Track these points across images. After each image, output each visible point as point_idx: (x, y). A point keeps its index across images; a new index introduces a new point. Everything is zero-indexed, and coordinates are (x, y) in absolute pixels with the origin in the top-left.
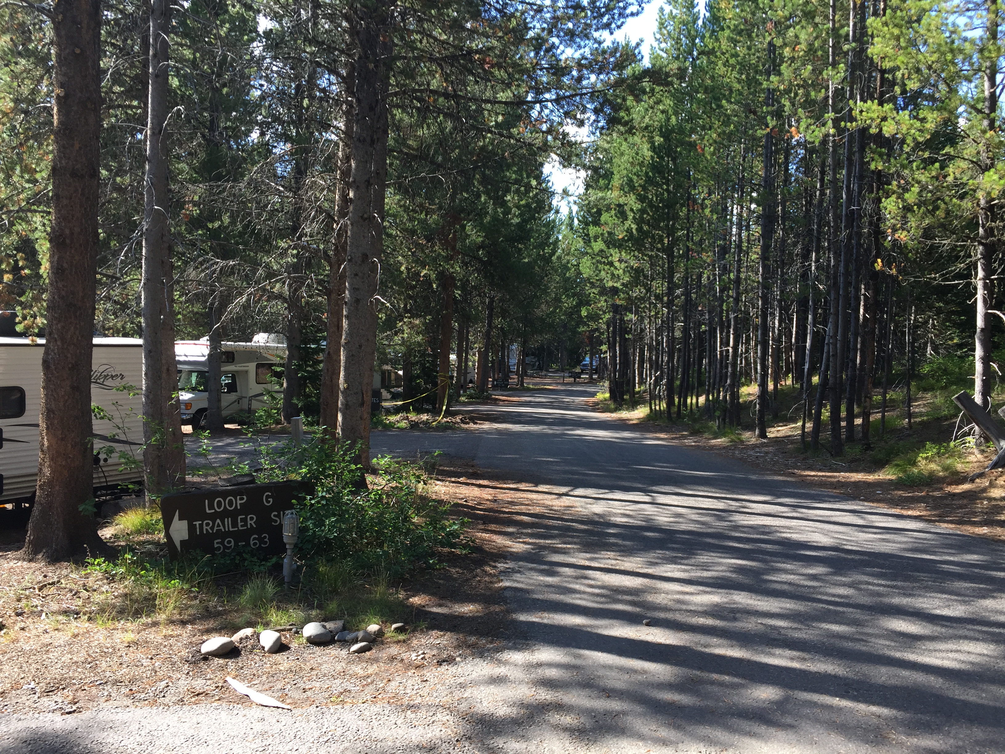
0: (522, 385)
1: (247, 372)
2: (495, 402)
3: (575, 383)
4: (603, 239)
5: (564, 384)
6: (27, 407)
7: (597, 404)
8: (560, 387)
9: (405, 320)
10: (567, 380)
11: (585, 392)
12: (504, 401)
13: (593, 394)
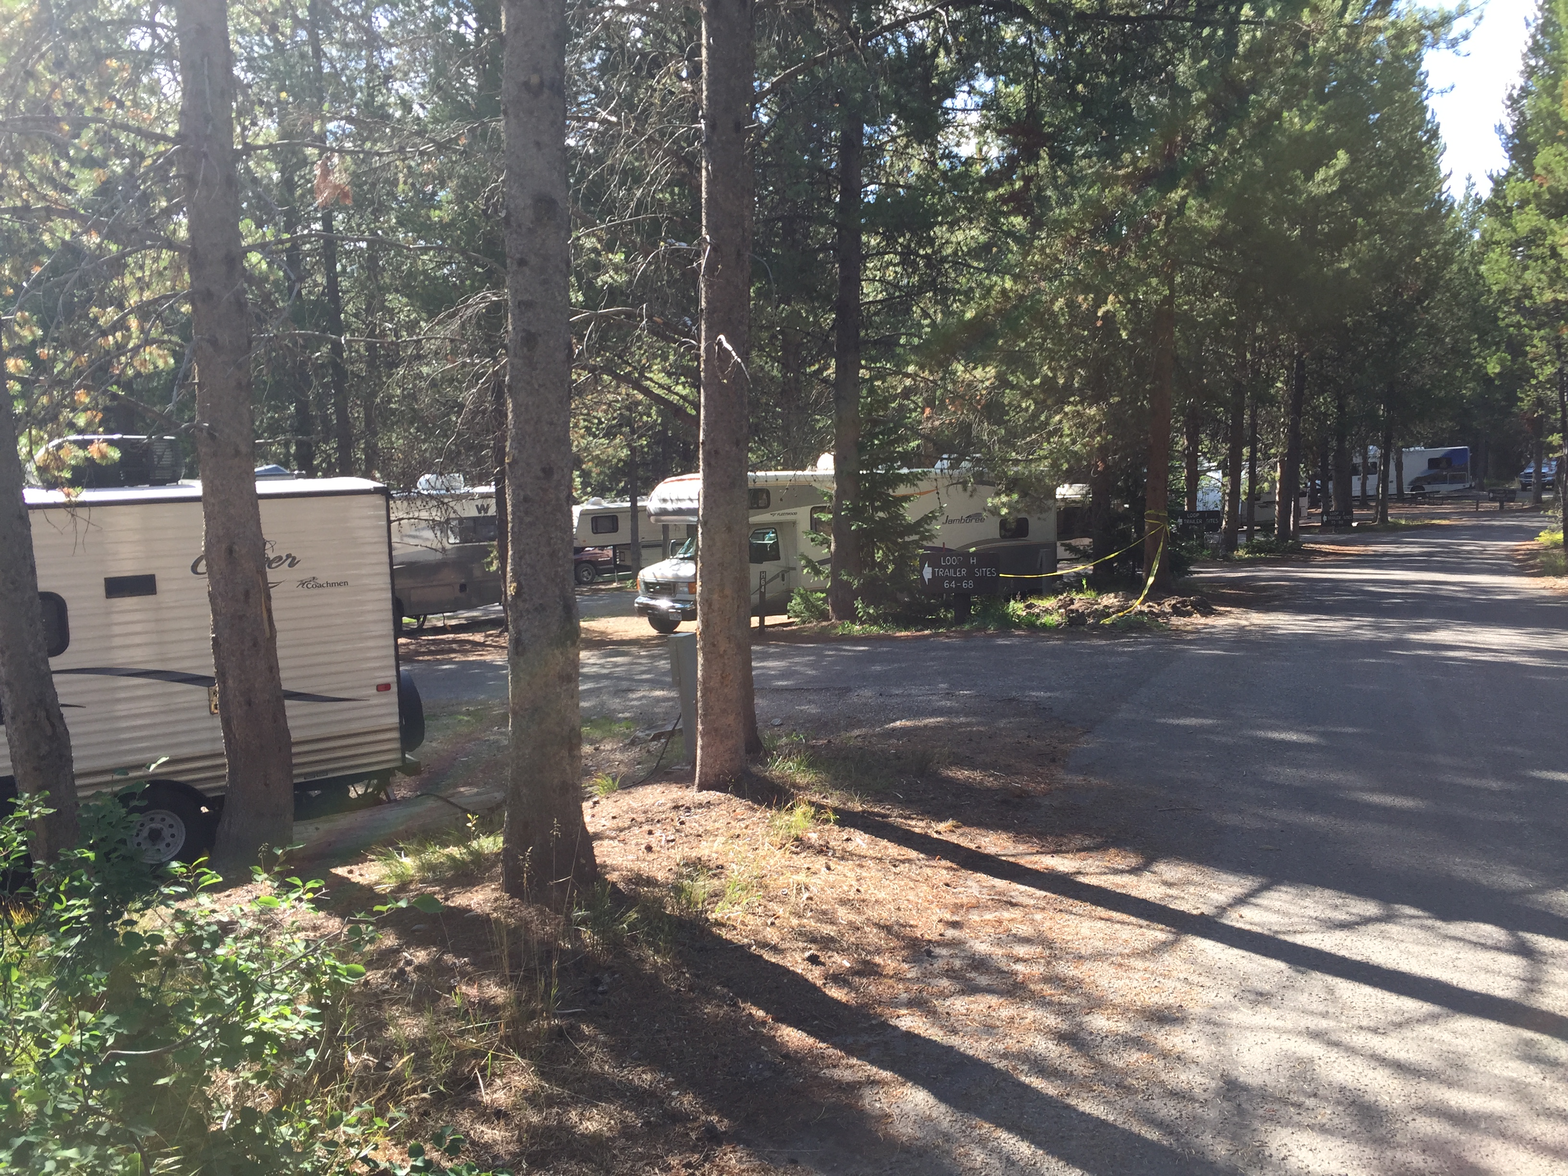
0: (1384, 519)
1: (794, 523)
2: (1306, 558)
3: (1502, 512)
4: (1538, 206)
5: (1477, 514)
6: (72, 636)
7: (1533, 554)
8: (1466, 522)
9: (1067, 409)
10: (1486, 506)
11: (1519, 529)
12: (1327, 554)
13: (1532, 534)
